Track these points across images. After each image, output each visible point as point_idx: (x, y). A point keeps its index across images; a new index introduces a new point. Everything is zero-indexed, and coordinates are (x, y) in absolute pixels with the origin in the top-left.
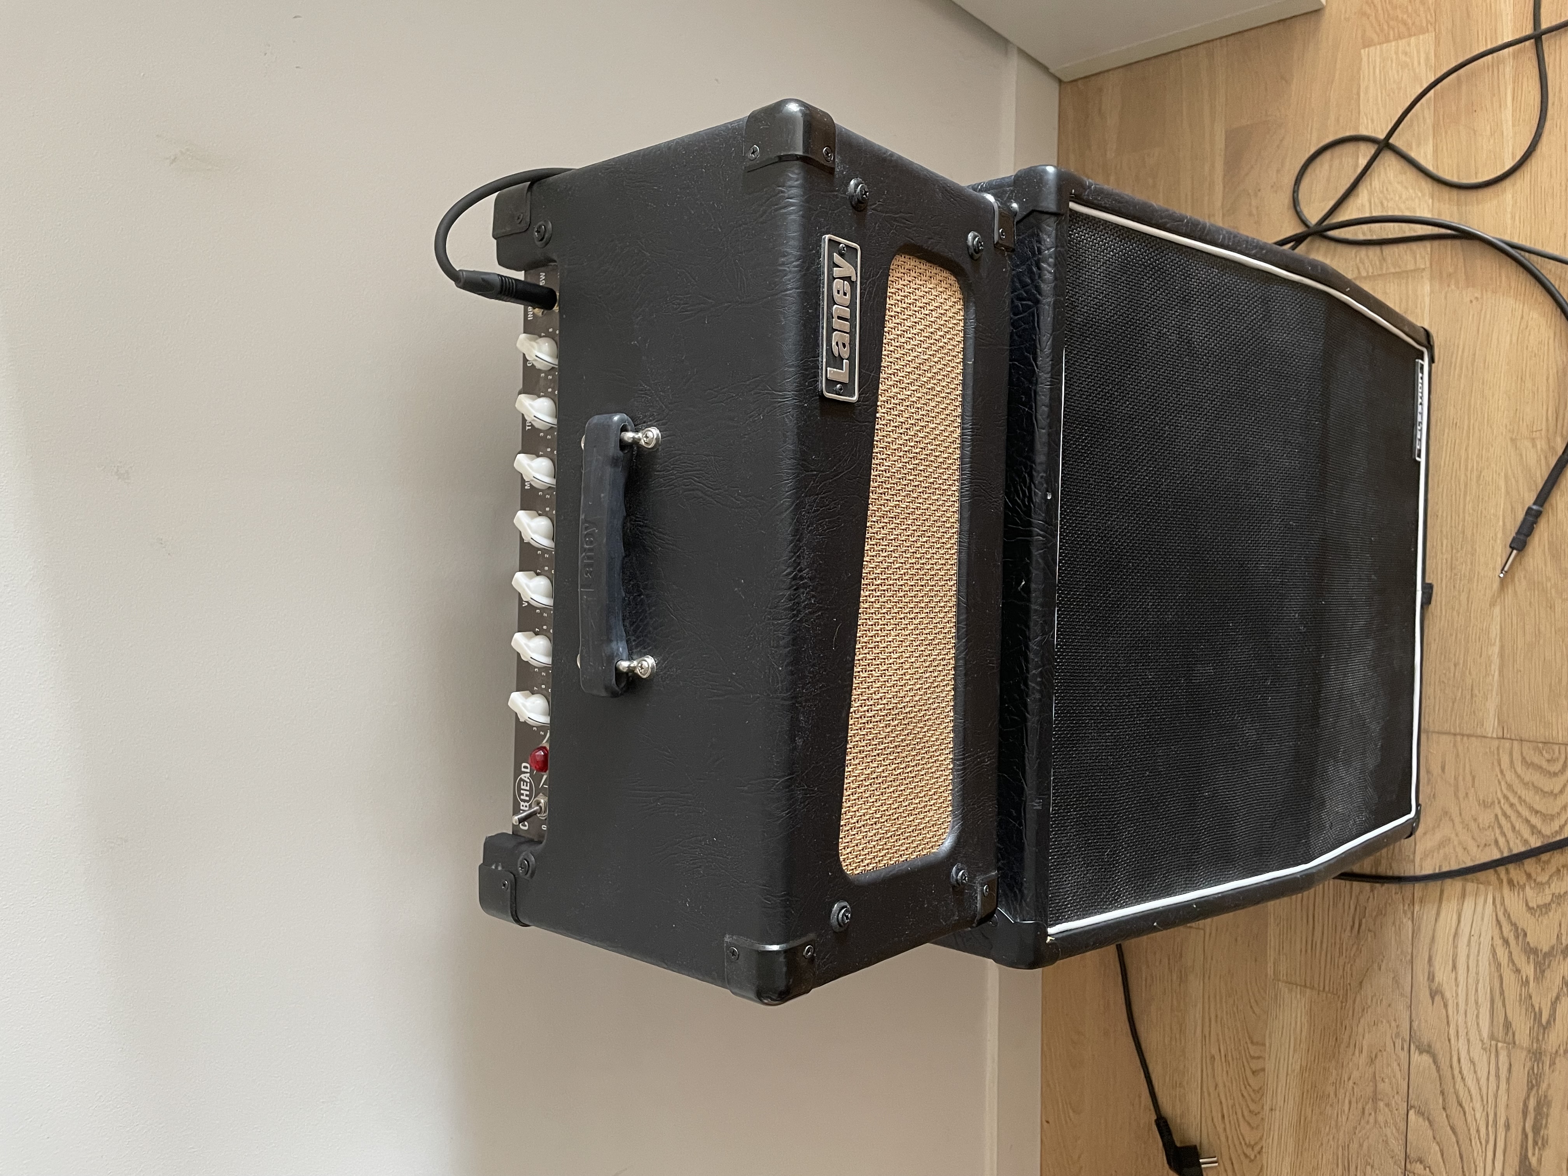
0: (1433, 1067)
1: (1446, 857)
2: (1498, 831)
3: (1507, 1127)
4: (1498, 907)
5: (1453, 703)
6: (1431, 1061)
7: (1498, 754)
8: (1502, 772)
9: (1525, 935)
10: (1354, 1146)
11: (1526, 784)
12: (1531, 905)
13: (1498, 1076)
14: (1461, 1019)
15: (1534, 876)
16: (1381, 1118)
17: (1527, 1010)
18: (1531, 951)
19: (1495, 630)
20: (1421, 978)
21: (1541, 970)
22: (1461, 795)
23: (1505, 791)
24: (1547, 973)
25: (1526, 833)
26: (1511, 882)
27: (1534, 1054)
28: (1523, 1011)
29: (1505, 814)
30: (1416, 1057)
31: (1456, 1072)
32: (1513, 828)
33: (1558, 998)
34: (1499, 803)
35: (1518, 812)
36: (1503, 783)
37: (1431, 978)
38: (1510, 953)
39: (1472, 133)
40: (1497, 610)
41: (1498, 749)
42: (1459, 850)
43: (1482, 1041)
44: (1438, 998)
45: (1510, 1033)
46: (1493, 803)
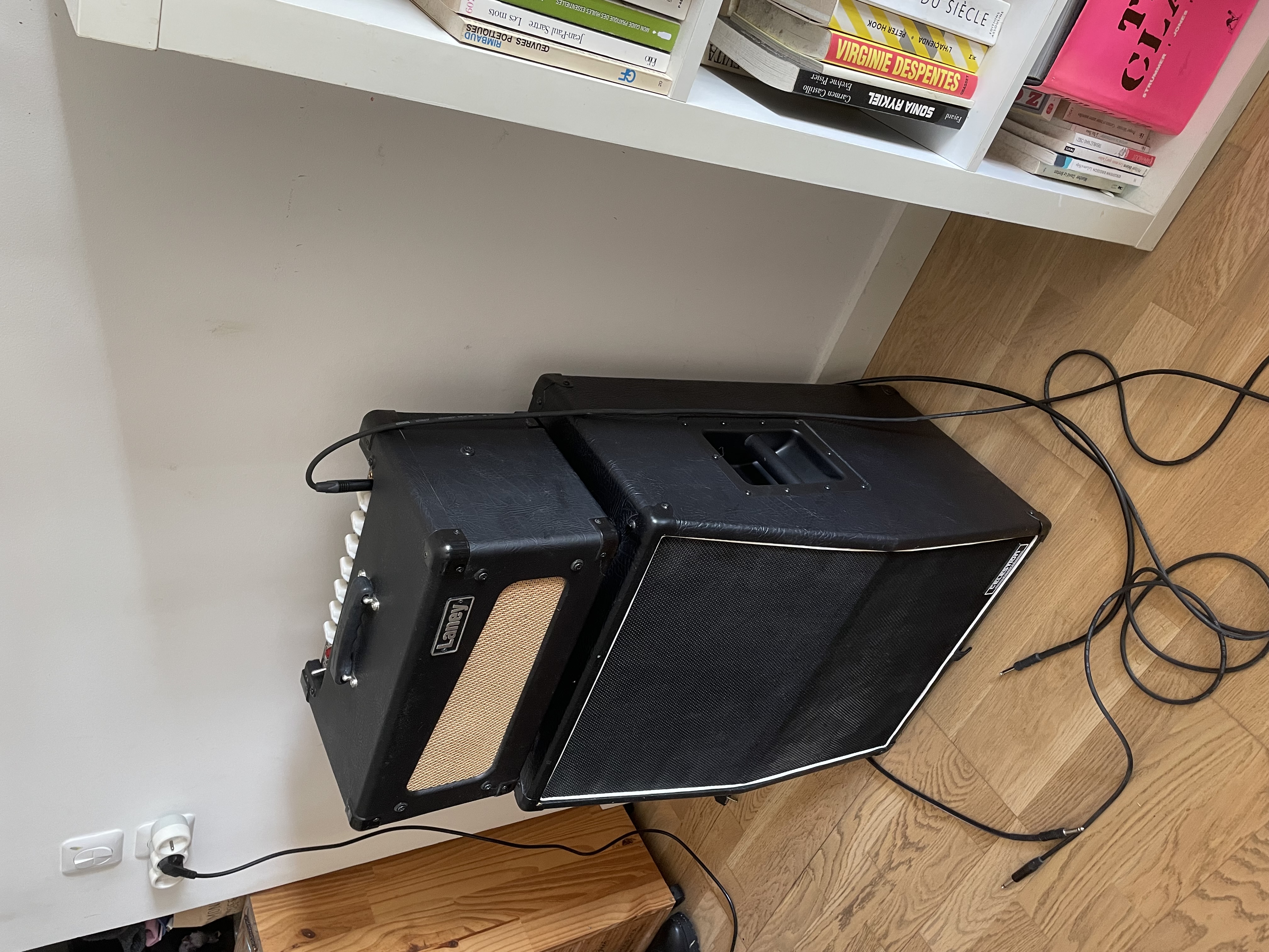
0: (839, 842)
1: (897, 769)
2: (924, 779)
3: (853, 889)
4: (904, 808)
5: (944, 709)
6: (840, 839)
7: (947, 748)
8: (943, 756)
9: (907, 828)
10: (792, 842)
11: (949, 771)
12: (917, 819)
13: (861, 868)
14: (861, 835)
15: (926, 809)
16: (808, 843)
17: (888, 856)
18: (905, 836)
19: (984, 694)
20: (856, 807)
21: (904, 847)
22: (921, 750)
23: (939, 765)
24: (905, 850)
25: (935, 790)
26: (915, 804)
27: (880, 874)
28: (886, 855)
29: (932, 775)
30: (835, 832)
31: (847, 852)
32: (931, 783)
33: (903, 863)
34: (933, 767)
35: (938, 779)
36: (940, 762)
37: (860, 809)
38: (896, 829)
39: (1166, 418)
40: (990, 686)
41: (948, 746)
42: (904, 771)
43: (864, 850)
44: (857, 819)
45: (876, 858)
46: (930, 765)
